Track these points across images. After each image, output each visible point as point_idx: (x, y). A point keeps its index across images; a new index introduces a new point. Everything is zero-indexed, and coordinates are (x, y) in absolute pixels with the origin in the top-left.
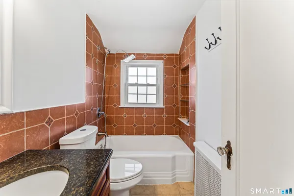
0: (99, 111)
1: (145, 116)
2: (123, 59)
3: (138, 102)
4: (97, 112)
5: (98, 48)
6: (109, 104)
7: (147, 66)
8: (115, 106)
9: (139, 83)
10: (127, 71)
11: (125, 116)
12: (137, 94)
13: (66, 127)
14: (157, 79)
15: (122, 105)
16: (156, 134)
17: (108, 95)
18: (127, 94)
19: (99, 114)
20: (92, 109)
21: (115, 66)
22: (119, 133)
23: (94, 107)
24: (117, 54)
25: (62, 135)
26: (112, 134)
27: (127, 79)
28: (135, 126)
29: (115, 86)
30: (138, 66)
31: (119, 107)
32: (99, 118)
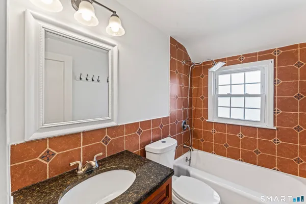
0: (185, 123)
1: (241, 135)
2: (210, 67)
3: (232, 117)
4: (182, 125)
5: (183, 63)
6: (196, 116)
7: (244, 71)
8: (202, 119)
9: (233, 93)
10: (216, 81)
11: (214, 132)
12: (230, 107)
13: (152, 136)
14: (263, 87)
15: (210, 119)
16: (259, 165)
17: (196, 107)
18: (216, 106)
19: (184, 127)
20: (177, 122)
21: (202, 77)
22: (207, 149)
23: (179, 120)
24: (204, 63)
25: (148, 143)
26: (199, 148)
27: (216, 89)
28: (226, 146)
29: (202, 98)
30: (230, 73)
31: (207, 121)
32: (184, 130)
